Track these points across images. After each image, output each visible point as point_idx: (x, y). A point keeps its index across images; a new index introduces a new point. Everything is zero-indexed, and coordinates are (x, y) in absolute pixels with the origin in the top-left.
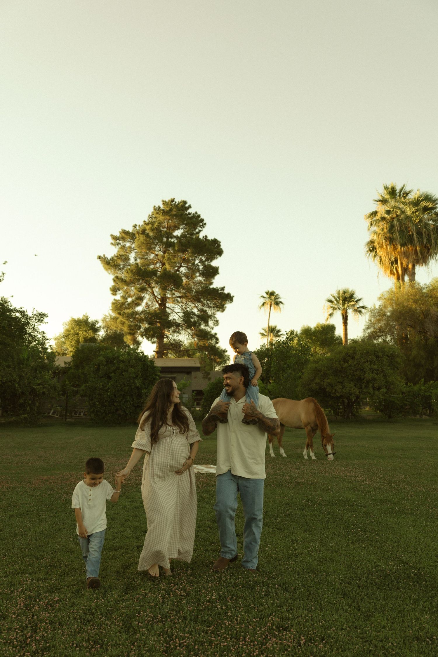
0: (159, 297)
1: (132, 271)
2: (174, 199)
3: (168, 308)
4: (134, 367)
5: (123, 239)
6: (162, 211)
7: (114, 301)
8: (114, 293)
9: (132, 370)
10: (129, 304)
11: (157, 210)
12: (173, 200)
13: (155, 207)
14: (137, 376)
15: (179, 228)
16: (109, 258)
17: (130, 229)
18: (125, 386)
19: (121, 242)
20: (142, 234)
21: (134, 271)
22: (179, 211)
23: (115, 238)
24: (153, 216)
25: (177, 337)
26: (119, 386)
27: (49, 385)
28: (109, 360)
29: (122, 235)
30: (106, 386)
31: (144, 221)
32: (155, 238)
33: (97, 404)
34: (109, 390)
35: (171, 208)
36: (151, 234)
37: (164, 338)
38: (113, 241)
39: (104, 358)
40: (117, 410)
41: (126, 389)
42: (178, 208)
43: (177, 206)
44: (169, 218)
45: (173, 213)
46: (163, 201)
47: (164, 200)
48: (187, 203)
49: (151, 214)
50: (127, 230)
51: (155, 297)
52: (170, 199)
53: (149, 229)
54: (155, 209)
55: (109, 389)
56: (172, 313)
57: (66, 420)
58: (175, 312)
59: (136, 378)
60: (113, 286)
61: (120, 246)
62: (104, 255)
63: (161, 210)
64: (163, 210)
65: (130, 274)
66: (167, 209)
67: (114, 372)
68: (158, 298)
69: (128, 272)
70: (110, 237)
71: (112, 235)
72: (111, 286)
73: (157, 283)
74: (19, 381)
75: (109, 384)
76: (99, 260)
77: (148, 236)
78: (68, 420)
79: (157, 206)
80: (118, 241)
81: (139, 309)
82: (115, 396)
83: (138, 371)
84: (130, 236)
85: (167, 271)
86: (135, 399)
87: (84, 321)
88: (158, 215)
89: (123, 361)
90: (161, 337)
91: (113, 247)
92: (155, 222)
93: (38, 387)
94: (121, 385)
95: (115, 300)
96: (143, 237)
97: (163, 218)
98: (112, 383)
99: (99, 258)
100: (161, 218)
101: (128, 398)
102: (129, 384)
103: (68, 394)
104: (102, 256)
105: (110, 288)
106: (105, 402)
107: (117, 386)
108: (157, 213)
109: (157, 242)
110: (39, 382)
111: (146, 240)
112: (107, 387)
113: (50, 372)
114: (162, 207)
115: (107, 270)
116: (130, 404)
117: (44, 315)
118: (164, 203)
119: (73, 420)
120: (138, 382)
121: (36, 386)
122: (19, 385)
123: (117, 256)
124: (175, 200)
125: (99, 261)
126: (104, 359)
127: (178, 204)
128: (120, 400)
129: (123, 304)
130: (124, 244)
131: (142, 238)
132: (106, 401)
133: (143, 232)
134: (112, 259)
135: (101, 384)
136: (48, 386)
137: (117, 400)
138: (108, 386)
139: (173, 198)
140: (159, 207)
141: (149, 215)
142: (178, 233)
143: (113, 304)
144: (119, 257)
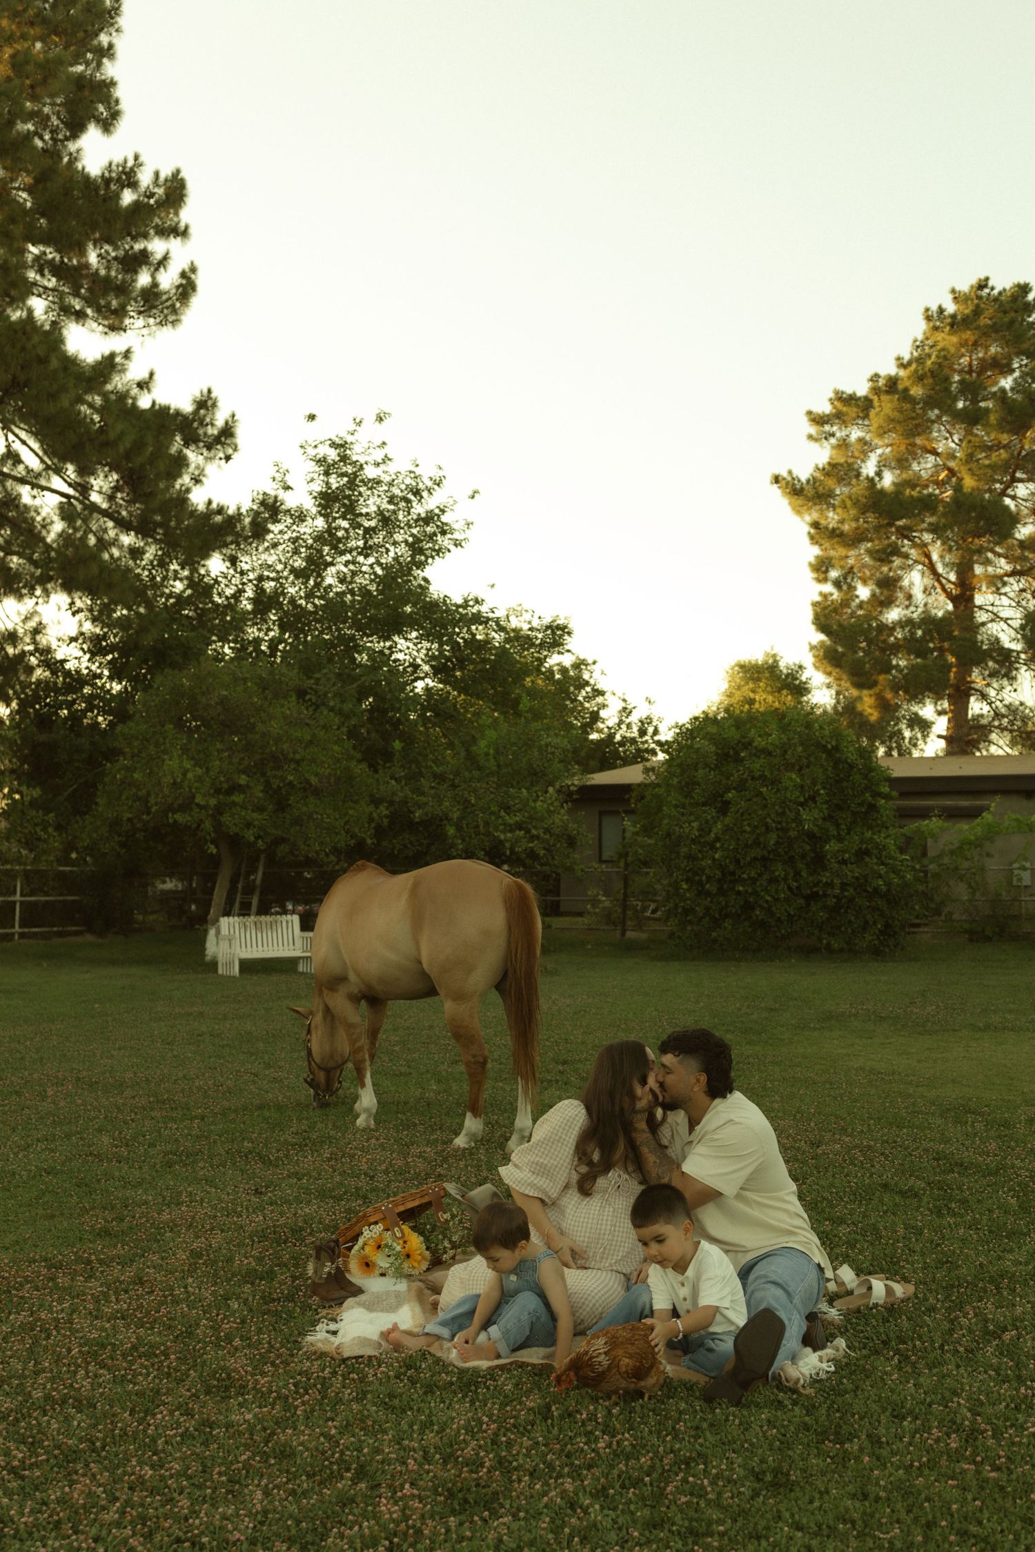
0: (953, 577)
1: (856, 503)
2: (987, 279)
3: (980, 608)
4: (801, 769)
5: (838, 417)
6: (949, 320)
7: (818, 599)
8: (822, 576)
9: (792, 778)
10: (861, 606)
11: (935, 318)
12: (983, 284)
13: (927, 310)
14: (813, 798)
15: (1007, 370)
16: (803, 479)
17: (862, 389)
18: (768, 829)
19: (835, 428)
20: (887, 392)
21: (864, 500)
22: (1005, 312)
23: (818, 420)
24: (927, 342)
25: (1013, 694)
26: (748, 829)
27: (547, 831)
28: (731, 752)
29: (835, 407)
30: (710, 831)
31: (898, 359)
32: (930, 402)
33: (685, 886)
34: (718, 845)
35: (977, 306)
36: (917, 391)
37: (968, 696)
38: (813, 430)
39: (715, 744)
40: (748, 907)
41: (772, 838)
42: (1001, 305)
43: (996, 300)
44: (972, 338)
45: (984, 321)
46: (953, 291)
47: (957, 289)
48: (1031, 290)
49: (920, 337)
50: (849, 391)
51: (937, 576)
52: (973, 281)
53: (909, 378)
54: (928, 318)
55: (717, 839)
56: (992, 621)
57: (623, 934)
58: (1002, 619)
59: (802, 804)
60: (817, 557)
61: (833, 441)
62: (790, 472)
63: (945, 318)
64: (953, 316)
65: (853, 512)
66: (966, 312)
67: (741, 787)
68: (949, 581)
69: (845, 507)
70: (805, 419)
71: (809, 413)
72: (812, 560)
73: (935, 529)
74: (461, 819)
75: (719, 826)
76: (775, 486)
77: (905, 396)
78: (630, 934)
79: (934, 308)
80: (827, 428)
81: (893, 615)
82: (738, 861)
83: (814, 783)
84: (857, 406)
85: (964, 494)
86: (804, 874)
87: (767, 668)
88: (939, 336)
89: (768, 753)
90: (960, 695)
91: (814, 446)
92: (929, 356)
93: (509, 835)
94: (756, 827)
95: (821, 594)
96: (892, 401)
97: (954, 339)
98: (727, 820)
99: (777, 479)
100: (948, 340)
101: (779, 870)
102: (780, 823)
103: (630, 859)
104: (785, 474)
105: (810, 565)
106: (708, 882)
107: (745, 831)
108: (936, 328)
109: (936, 411)
110: (511, 820)
111: (901, 411)
112: (712, 835)
113: (551, 789)
114: (951, 308)
115: (799, 513)
116: (790, 888)
117: (563, 628)
118: (957, 297)
119: (644, 936)
120: (810, 818)
121: (504, 832)
122: (459, 828)
123: (824, 469)
124: (990, 283)
125: (776, 491)
126: (713, 749)
127: (1000, 293)
128: (753, 874)
129: (845, 603)
130: (844, 434)
131: (886, 406)
132: (709, 878)
133: (892, 384)
134: (813, 481)
135: (695, 824)
136: (541, 832)
137: (745, 876)
138: (714, 830)
139: (982, 277)
140: (941, 310)
141: (915, 341)
142: (1007, 383)
143: (815, 604)
144: (832, 470)
